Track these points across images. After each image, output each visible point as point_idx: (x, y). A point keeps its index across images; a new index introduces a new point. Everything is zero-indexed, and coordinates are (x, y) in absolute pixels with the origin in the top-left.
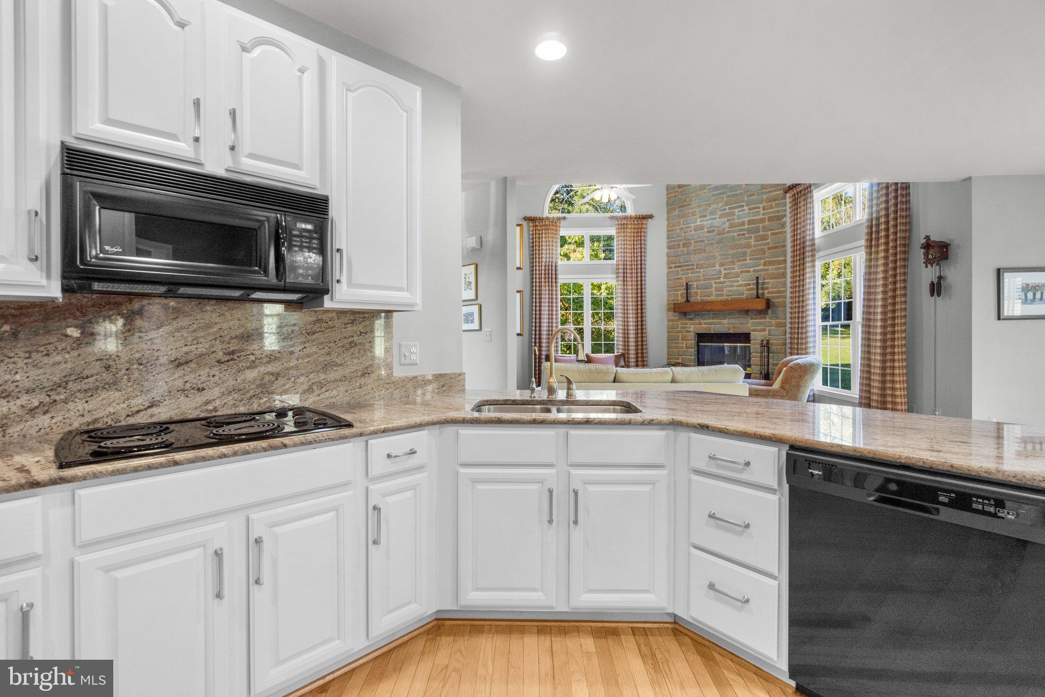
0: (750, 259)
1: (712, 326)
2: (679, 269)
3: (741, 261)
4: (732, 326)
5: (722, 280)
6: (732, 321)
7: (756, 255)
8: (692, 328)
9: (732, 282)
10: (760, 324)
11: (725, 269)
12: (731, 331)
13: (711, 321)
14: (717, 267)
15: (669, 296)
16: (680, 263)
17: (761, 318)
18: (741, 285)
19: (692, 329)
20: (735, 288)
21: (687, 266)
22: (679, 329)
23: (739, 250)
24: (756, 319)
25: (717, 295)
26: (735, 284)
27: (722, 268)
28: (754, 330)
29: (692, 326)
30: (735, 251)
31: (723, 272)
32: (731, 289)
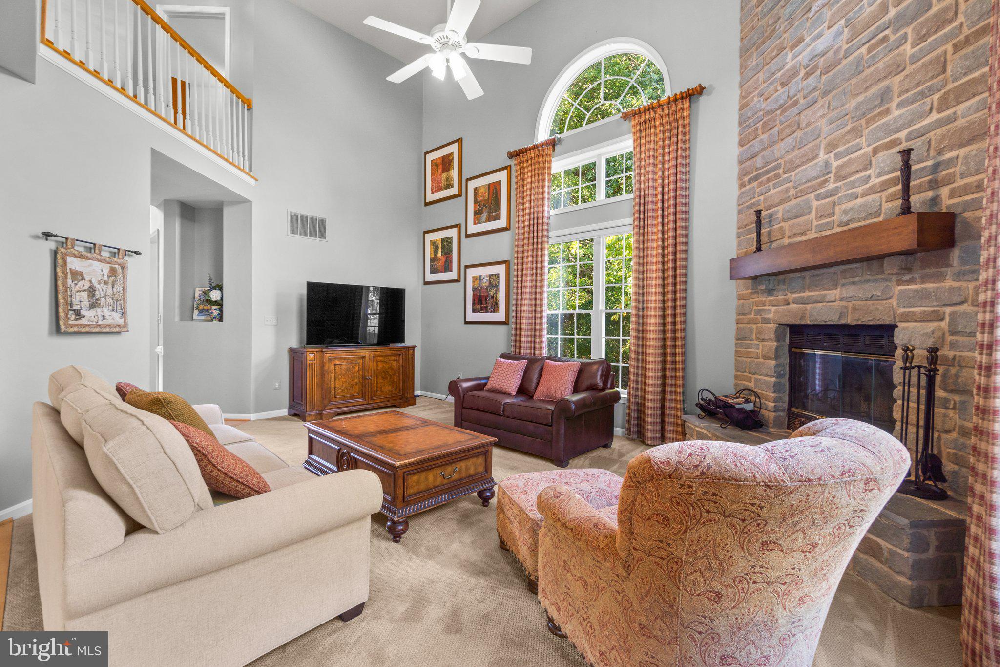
0: (900, 106)
1: (809, 307)
2: (755, 184)
3: (874, 119)
4: (850, 305)
5: (831, 186)
6: (849, 291)
7: (918, 85)
8: (772, 312)
9: (853, 185)
10: (924, 296)
11: (838, 157)
12: (850, 320)
13: (807, 294)
14: (822, 156)
15: (739, 245)
16: (757, 169)
17: (924, 279)
18: (872, 191)
19: (771, 316)
20: (860, 201)
21: (767, 172)
22: (752, 316)
23: (874, 90)
24: (911, 281)
25: (821, 228)
26: (860, 190)
27: (832, 155)
28: (907, 318)
29: (773, 309)
30: (861, 98)
31: (835, 164)
32: (850, 204)
